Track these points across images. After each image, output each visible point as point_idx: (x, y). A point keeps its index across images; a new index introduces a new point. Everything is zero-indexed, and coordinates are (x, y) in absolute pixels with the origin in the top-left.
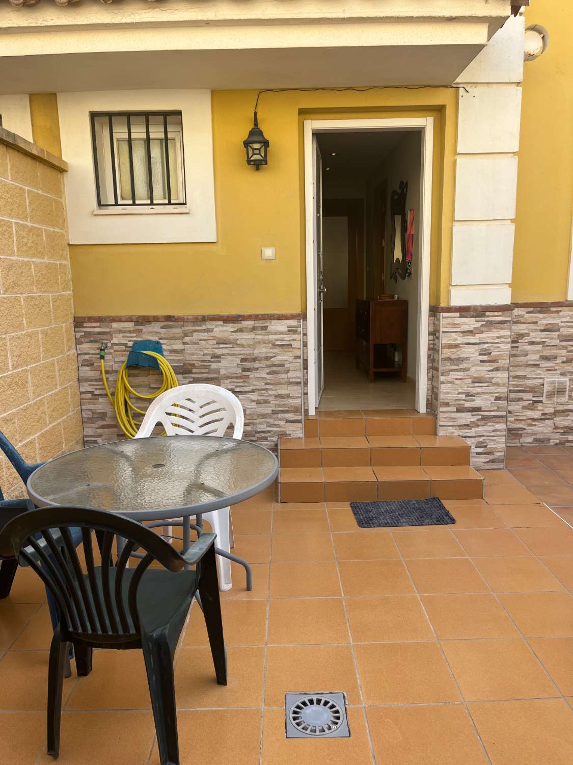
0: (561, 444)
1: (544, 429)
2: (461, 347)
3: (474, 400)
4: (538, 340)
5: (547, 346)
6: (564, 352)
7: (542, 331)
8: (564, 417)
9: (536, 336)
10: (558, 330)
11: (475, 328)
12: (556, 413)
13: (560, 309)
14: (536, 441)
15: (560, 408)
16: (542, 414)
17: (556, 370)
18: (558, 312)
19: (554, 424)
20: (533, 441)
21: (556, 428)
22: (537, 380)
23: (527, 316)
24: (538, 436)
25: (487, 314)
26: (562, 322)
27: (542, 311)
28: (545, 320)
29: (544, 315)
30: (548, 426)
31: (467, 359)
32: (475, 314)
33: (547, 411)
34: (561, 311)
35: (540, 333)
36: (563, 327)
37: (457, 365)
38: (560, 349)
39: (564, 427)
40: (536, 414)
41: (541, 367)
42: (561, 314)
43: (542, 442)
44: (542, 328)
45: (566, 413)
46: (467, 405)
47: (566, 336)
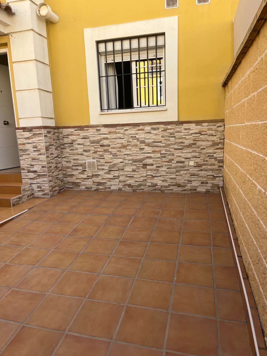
0: (97, 190)
1: (89, 183)
2: (25, 145)
3: (34, 168)
4: (81, 143)
5: (85, 146)
6: (93, 148)
7: (82, 139)
8: (97, 178)
9: (80, 141)
10: (89, 138)
11: (29, 136)
12: (93, 176)
13: (88, 129)
14: (86, 188)
15: (94, 173)
16: (87, 176)
17: (90, 156)
18: (88, 130)
19: (93, 181)
20: (85, 188)
21: (94, 183)
22: (83, 161)
23: (75, 132)
24: (87, 186)
25: (33, 130)
26: (90, 135)
27: (81, 130)
28: (83, 134)
29: (82, 131)
30: (90, 182)
31: (28, 150)
32: (28, 130)
33: (89, 175)
34: (89, 130)
35: (82, 140)
36: (91, 137)
37: (25, 152)
38: (91, 147)
39: (97, 182)
40: (85, 176)
41: (84, 155)
42: (89, 131)
43: (89, 189)
44: (82, 137)
45: (97, 176)
46: (32, 169)
47: (92, 141)
